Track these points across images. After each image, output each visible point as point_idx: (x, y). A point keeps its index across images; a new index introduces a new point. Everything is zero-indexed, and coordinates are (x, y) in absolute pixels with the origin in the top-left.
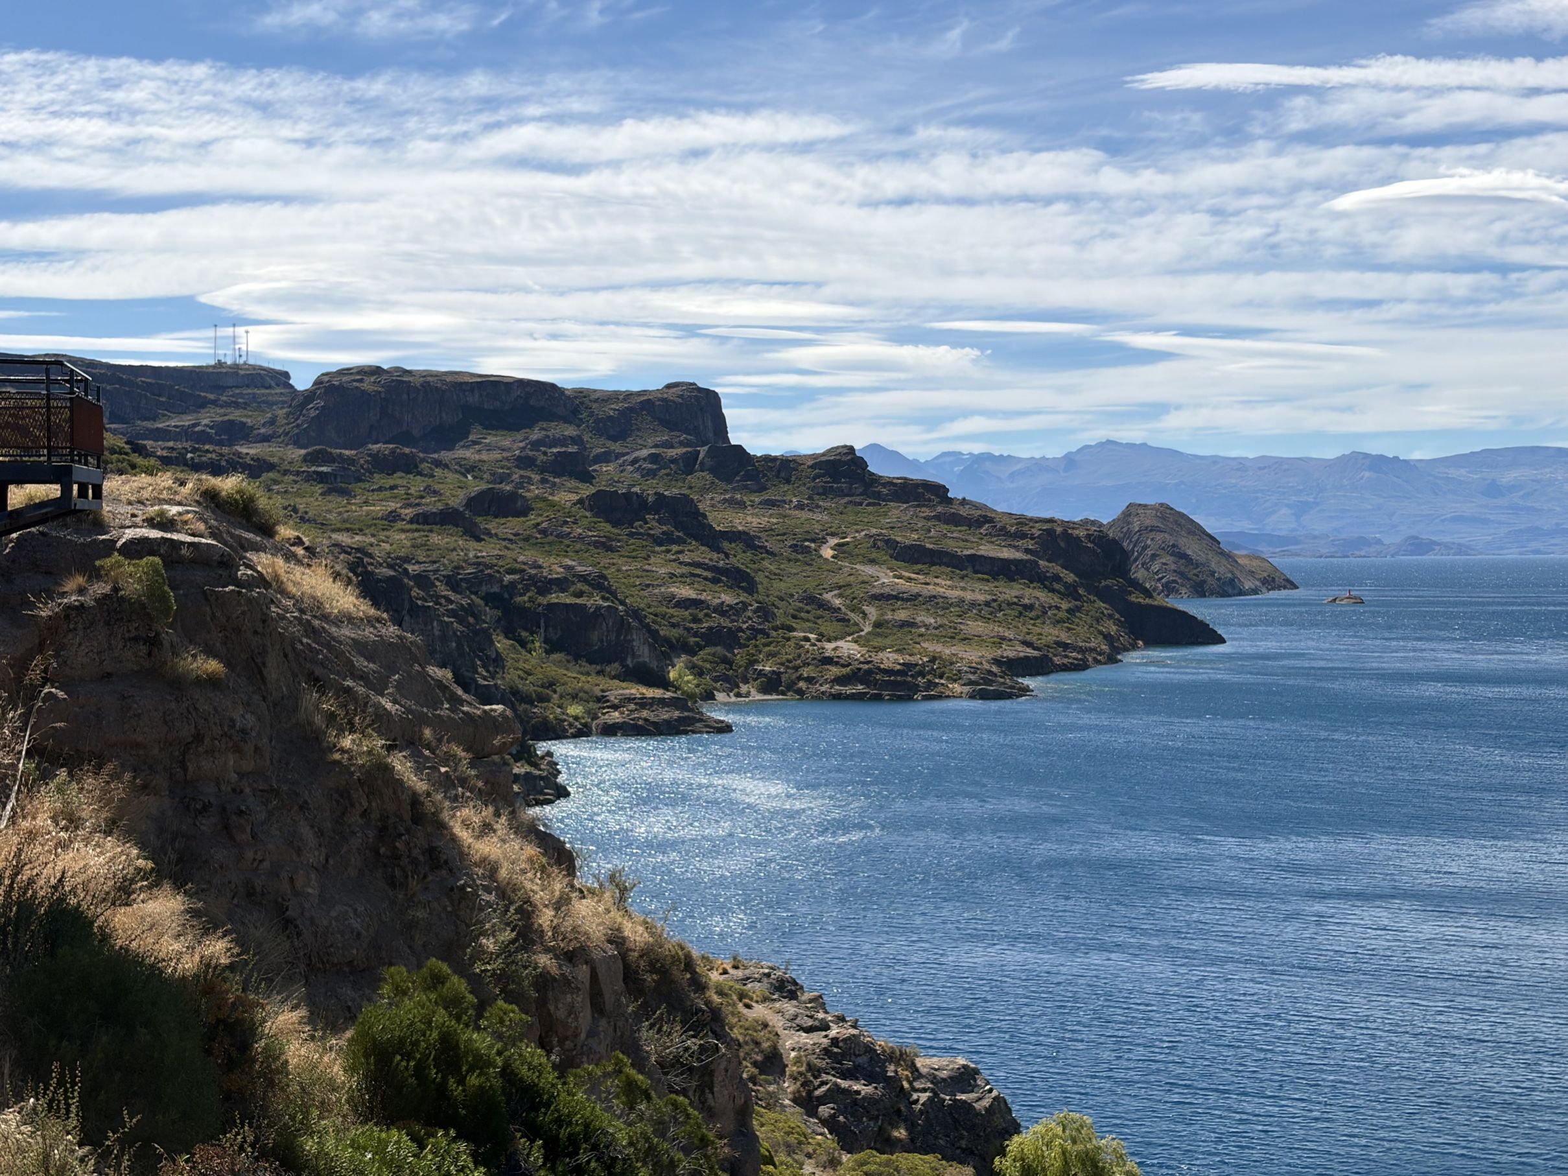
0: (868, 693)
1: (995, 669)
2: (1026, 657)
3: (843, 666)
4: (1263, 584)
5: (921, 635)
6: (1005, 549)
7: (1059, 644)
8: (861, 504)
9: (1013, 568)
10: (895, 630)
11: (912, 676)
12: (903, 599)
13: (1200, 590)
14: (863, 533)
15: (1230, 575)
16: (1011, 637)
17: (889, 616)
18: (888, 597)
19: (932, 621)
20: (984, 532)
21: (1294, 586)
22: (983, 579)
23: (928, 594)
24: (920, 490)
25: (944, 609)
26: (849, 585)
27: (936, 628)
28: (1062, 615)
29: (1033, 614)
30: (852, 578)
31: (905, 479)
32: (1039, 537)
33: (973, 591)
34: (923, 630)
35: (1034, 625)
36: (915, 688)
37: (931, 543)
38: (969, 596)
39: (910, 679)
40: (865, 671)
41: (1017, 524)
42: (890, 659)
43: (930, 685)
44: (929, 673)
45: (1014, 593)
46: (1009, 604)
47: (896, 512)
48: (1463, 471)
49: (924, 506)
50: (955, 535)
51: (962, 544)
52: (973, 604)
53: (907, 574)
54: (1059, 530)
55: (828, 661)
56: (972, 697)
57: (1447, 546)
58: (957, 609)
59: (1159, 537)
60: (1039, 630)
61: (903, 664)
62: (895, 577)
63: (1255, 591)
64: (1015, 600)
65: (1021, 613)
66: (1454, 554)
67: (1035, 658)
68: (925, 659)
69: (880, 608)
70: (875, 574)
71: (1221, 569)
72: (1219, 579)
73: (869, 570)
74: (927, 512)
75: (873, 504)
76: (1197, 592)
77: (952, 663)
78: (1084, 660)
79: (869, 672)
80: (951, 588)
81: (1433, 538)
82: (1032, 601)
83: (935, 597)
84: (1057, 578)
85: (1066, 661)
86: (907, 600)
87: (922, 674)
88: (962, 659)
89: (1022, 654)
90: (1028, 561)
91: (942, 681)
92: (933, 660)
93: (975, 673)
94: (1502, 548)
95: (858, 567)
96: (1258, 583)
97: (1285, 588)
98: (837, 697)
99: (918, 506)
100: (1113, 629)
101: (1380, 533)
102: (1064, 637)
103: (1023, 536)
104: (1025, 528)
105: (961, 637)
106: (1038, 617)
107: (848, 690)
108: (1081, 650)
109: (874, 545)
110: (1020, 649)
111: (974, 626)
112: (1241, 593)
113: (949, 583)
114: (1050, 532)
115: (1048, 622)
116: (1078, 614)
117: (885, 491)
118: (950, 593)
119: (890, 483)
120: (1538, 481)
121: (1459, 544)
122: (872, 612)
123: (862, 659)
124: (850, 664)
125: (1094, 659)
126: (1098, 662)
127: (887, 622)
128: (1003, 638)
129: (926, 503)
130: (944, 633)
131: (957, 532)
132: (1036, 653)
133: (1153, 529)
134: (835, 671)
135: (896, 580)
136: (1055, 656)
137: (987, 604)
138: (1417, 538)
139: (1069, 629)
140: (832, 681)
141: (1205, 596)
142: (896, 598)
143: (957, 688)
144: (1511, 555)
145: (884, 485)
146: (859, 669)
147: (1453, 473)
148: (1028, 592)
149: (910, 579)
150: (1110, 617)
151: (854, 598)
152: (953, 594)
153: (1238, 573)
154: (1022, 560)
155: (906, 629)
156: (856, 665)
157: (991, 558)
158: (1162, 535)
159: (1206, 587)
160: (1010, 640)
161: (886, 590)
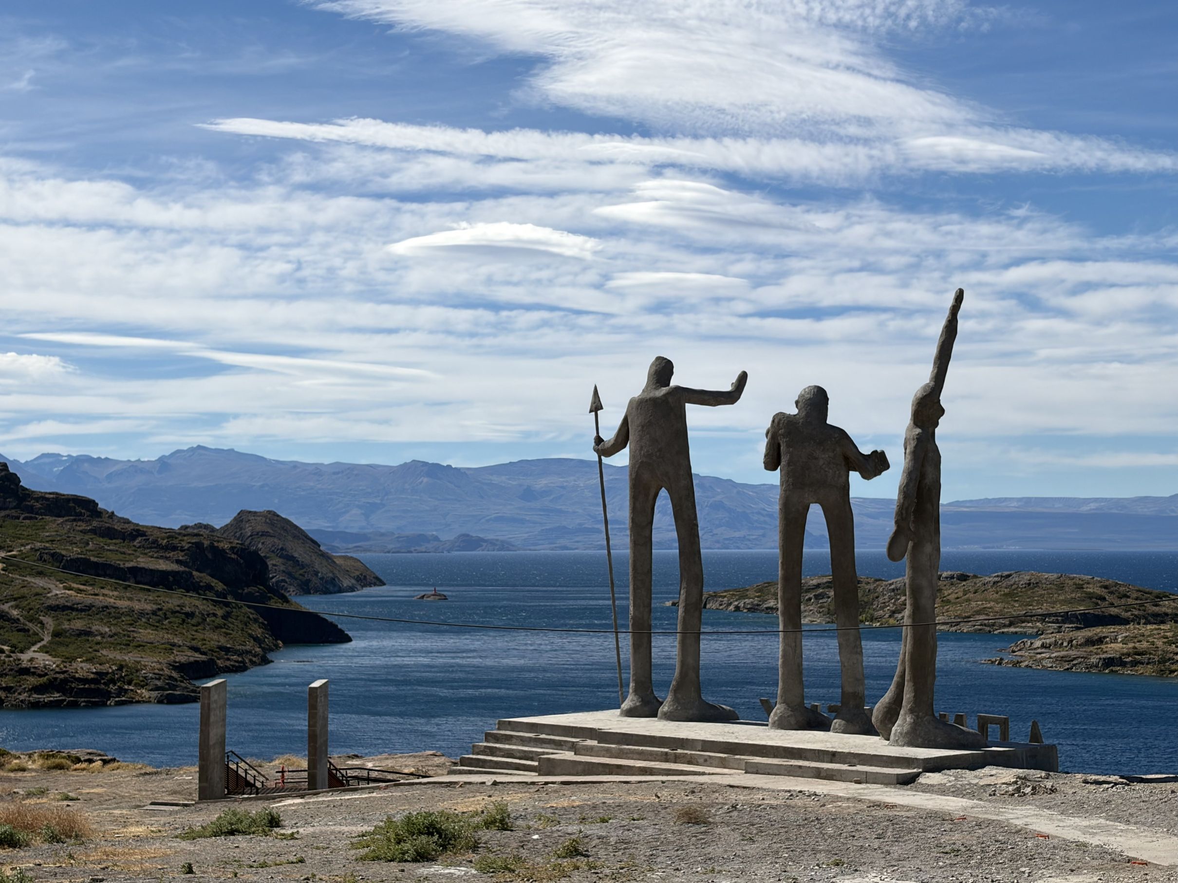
0: (65, 700)
1: (175, 674)
2: (196, 661)
3: (40, 676)
4: (358, 581)
5: (98, 643)
6: (161, 561)
7: (221, 648)
8: (18, 518)
9: (171, 579)
10: (73, 638)
11: (104, 684)
12: (77, 610)
13: (306, 589)
14: (28, 547)
15: (331, 575)
16: (180, 643)
17: (66, 626)
18: (64, 608)
19: (107, 630)
20: (138, 545)
21: (383, 584)
22: (144, 589)
23: (101, 605)
24: (71, 504)
25: (116, 618)
26: (23, 597)
27: (111, 636)
28: (219, 621)
29: (194, 621)
30: (25, 590)
31: (57, 494)
32: (188, 549)
33: (139, 601)
34: (99, 638)
35: (196, 631)
36: (108, 695)
37: (93, 556)
38: (137, 606)
39: (103, 686)
40: (61, 680)
41: (168, 538)
42: (82, 668)
43: (121, 691)
44: (119, 680)
45: (176, 602)
46: (174, 612)
47: (54, 526)
48: (503, 478)
49: (80, 520)
50: (111, 547)
51: (121, 556)
52: (142, 613)
53: (75, 585)
54: (206, 543)
55: (26, 671)
56: (160, 702)
57: (492, 543)
58: (128, 618)
59: (269, 541)
60: (202, 636)
61: (96, 673)
62: (65, 588)
63: (352, 589)
64: (178, 609)
65: (184, 621)
66: (498, 550)
67: (203, 662)
68: (114, 668)
69: (56, 618)
70: (46, 586)
71: (324, 570)
72: (322, 579)
73: (40, 582)
74: (83, 526)
75: (30, 518)
76: (302, 588)
77: (137, 671)
78: (243, 662)
79: (65, 681)
80: (120, 598)
81: (481, 536)
82: (193, 609)
83: (107, 607)
84: (209, 587)
85: (228, 663)
86: (82, 610)
87: (112, 681)
88: (145, 666)
89: (192, 659)
90: (183, 572)
91: (131, 687)
92: (121, 668)
93: (159, 679)
94: (536, 544)
95: (28, 579)
96: (353, 581)
97: (375, 585)
98: (36, 706)
99: (74, 520)
100: (258, 632)
101: (436, 530)
102: (223, 641)
103: (174, 548)
104: (175, 542)
105: (134, 644)
106: (198, 624)
107: (46, 698)
108: (241, 654)
109: (41, 558)
110: (189, 654)
111: (145, 634)
112: (340, 591)
113: (116, 593)
114: (198, 545)
115: (208, 628)
116: (230, 619)
117: (38, 505)
118: (119, 603)
119: (42, 498)
120: (563, 487)
121: (502, 542)
122: (49, 621)
123: (57, 669)
124: (46, 674)
125: (251, 660)
126: (254, 663)
127: (66, 631)
128: (174, 645)
129: (78, 517)
130: (119, 641)
131: (112, 545)
132: (203, 658)
133: (264, 534)
134: (32, 680)
135: (67, 592)
136: (219, 659)
137: (154, 613)
138: (468, 535)
139: (227, 634)
140: (30, 690)
141: (310, 593)
142: (72, 608)
143: (145, 693)
144: (544, 550)
145: (37, 500)
146: (56, 679)
147: (495, 479)
148: (187, 601)
149: (79, 591)
150: (256, 620)
151: (31, 609)
152: (123, 604)
153: (336, 572)
154: (178, 572)
155: (84, 638)
156: (52, 675)
157: (151, 570)
158: (272, 539)
159: (311, 585)
160: (180, 646)
161: (62, 602)
